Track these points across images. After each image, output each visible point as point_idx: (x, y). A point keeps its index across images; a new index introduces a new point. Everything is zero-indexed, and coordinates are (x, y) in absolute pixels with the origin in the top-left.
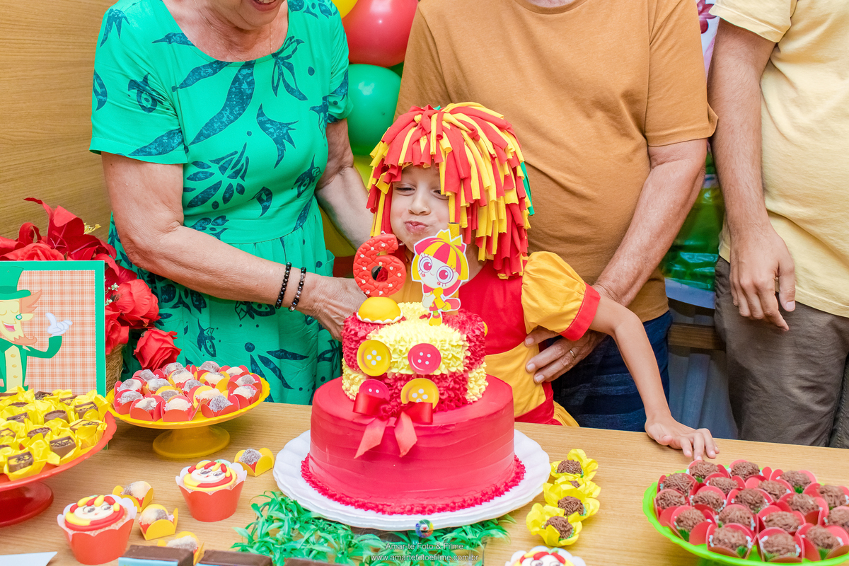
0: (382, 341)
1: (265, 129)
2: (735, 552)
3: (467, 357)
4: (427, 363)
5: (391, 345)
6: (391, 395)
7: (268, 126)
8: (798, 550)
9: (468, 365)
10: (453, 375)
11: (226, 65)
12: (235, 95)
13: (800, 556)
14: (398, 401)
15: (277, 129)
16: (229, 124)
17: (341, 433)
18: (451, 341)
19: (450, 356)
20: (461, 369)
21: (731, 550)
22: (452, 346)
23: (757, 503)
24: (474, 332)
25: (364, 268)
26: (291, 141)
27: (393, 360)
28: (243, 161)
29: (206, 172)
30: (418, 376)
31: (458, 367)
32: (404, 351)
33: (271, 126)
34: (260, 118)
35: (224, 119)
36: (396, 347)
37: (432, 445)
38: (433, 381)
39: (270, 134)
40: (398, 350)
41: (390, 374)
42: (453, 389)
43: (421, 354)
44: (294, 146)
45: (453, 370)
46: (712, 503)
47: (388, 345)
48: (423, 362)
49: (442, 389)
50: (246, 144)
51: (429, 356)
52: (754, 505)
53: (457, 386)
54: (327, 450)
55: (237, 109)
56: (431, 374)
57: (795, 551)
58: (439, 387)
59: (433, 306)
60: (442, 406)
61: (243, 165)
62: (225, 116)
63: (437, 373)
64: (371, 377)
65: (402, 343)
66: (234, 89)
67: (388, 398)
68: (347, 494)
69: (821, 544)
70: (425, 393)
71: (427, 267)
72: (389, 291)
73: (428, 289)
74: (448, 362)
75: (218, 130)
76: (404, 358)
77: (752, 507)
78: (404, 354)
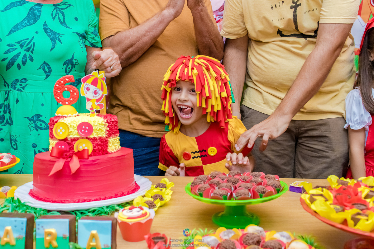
0: (65, 122)
1: (46, 32)
2: (222, 198)
3: (107, 131)
4: (86, 131)
5: (69, 124)
6: (70, 148)
7: (49, 31)
8: (250, 195)
9: (108, 134)
10: (100, 138)
11: (27, 3)
12: (31, 15)
13: (251, 197)
14: (73, 150)
15: (53, 34)
16: (26, 26)
17: (44, 167)
18: (98, 121)
19: (98, 129)
20: (104, 136)
21: (220, 197)
22: (99, 124)
23: (236, 182)
24: (111, 119)
25: (59, 92)
26: (60, 41)
27: (70, 131)
28: (32, 43)
29: (14, 48)
30: (83, 138)
31: (103, 135)
32: (75, 126)
33: (50, 32)
34: (45, 27)
35: (24, 24)
36: (72, 124)
37: (88, 170)
38: (90, 140)
39: (49, 35)
40: (72, 126)
41: (69, 138)
42: (100, 145)
43: (84, 127)
44: (61, 43)
45: (100, 136)
46: (216, 183)
47: (67, 124)
48: (85, 131)
49: (94, 145)
50: (34, 37)
51: (87, 128)
52: (234, 183)
53: (103, 144)
54: (38, 177)
55: (32, 21)
56: (89, 137)
57: (249, 195)
58: (93, 144)
59: (91, 108)
60: (94, 152)
61: (32, 45)
62: (24, 23)
63: (92, 136)
64: (60, 140)
65: (74, 123)
66: (30, 13)
67: (68, 150)
68: (48, 197)
69: (260, 192)
70: (86, 146)
71: (88, 89)
72: (71, 102)
73: (89, 100)
74: (97, 131)
75: (20, 28)
76: (75, 129)
77: (233, 184)
78: (75, 127)
